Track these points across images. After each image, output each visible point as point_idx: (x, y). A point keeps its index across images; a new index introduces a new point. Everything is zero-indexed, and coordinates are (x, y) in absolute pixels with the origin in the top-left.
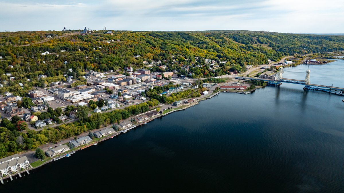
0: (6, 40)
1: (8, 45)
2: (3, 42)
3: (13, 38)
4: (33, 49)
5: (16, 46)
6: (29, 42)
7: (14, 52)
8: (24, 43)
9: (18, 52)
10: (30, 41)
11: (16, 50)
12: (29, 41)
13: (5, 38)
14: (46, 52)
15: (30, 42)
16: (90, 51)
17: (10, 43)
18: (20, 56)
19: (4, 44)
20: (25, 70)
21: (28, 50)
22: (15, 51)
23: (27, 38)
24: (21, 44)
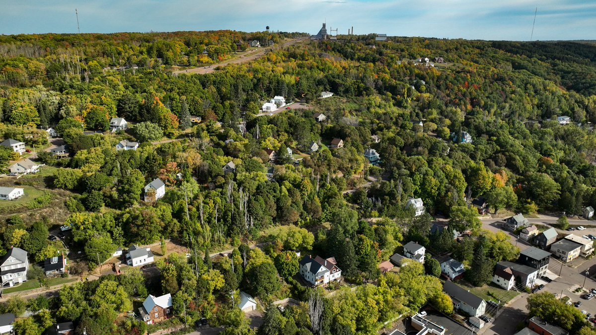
0: (149, 52)
1: (154, 68)
2: (141, 57)
3: (167, 45)
4: (236, 87)
5: (177, 72)
6: (210, 60)
7: (172, 99)
8: (198, 61)
9: (184, 97)
10: (215, 56)
11: (179, 89)
12: (210, 55)
13: (147, 44)
14: (276, 97)
15: (213, 59)
16: (406, 96)
17: (160, 60)
18: (192, 114)
19: (143, 66)
20: (225, 221)
21: (219, 90)
22: (174, 95)
23: (205, 47)
24: (189, 65)
